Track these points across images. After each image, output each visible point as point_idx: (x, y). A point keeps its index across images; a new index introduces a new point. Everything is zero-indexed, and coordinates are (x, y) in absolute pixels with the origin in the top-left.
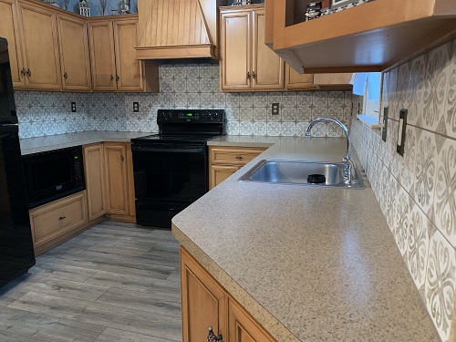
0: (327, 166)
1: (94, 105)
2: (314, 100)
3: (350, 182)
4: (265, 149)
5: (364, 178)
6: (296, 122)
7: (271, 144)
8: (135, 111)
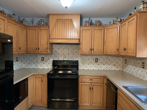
1: (24, 58)
2: (110, 57)
6: (104, 65)
8: (42, 60)
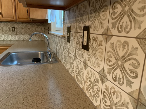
0: (40, 53)
2: (29, 26)
3: (52, 60)
4: (10, 46)
5: (56, 57)
6: (23, 35)
7: (13, 44)
